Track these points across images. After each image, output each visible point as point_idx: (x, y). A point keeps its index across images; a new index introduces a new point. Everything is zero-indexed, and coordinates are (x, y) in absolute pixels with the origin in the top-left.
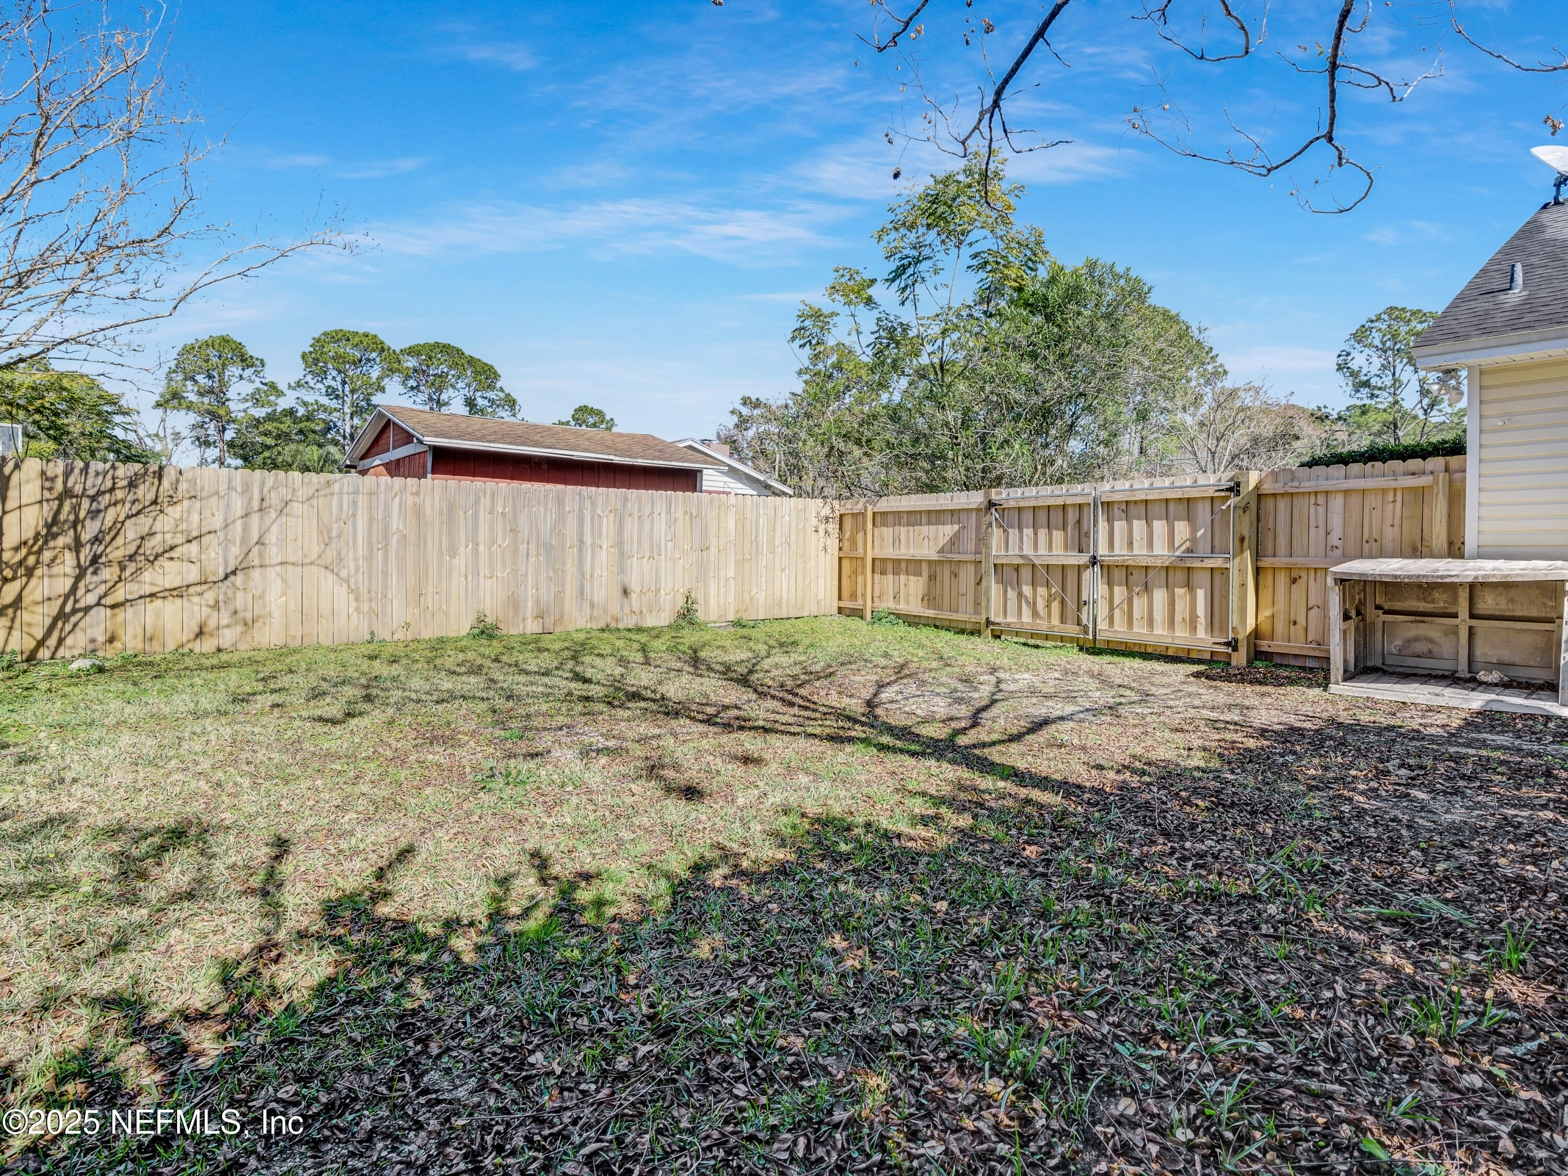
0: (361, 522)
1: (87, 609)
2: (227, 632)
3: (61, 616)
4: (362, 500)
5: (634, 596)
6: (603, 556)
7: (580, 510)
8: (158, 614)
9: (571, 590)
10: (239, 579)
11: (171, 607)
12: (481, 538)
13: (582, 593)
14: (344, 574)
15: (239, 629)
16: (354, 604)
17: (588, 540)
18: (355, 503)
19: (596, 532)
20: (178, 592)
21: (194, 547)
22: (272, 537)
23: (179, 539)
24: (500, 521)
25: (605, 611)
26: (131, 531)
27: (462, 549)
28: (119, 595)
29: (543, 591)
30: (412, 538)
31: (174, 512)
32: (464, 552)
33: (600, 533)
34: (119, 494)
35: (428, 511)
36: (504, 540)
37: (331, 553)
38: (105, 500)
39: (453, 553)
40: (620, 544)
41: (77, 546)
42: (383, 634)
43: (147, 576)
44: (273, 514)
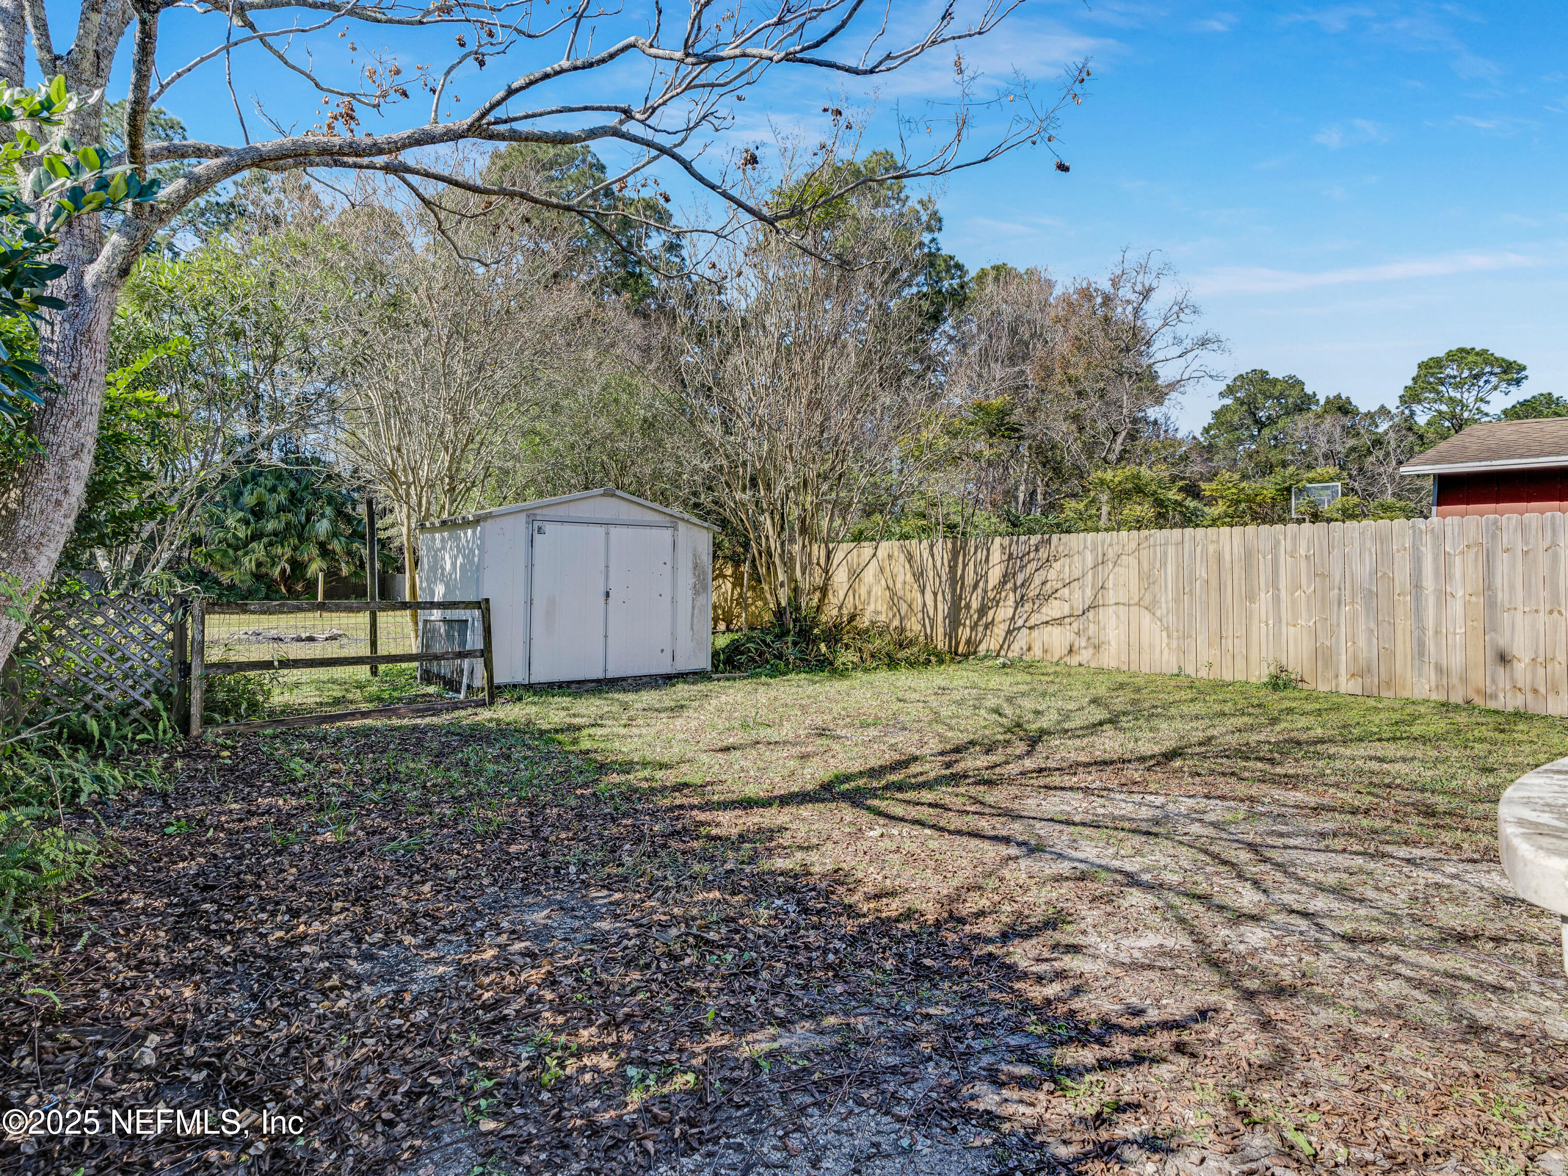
0: (1171, 568)
1: (1019, 629)
2: (1083, 651)
3: (1009, 632)
4: (1171, 550)
5: (1519, 667)
6: (1456, 607)
7: (1416, 548)
8: (1050, 635)
9: (1404, 646)
10: (1091, 614)
11: (1056, 631)
12: (1282, 586)
13: (1421, 654)
14: (1158, 614)
15: (1091, 651)
16: (1165, 640)
17: (1429, 583)
18: (1166, 553)
19: (1444, 574)
20: (1058, 621)
21: (1066, 590)
22: (1110, 584)
23: (1060, 585)
24: (1303, 564)
25: (1465, 680)
26: (1037, 580)
27: (1262, 595)
28: (1031, 622)
29: (1362, 642)
30: (1214, 583)
31: (1057, 565)
32: (1264, 598)
33: (1452, 577)
34: (1032, 555)
35: (1227, 557)
36: (1309, 586)
37: (1148, 598)
38: (1026, 559)
39: (1251, 597)
40: (1488, 587)
41: (1015, 590)
42: (1190, 670)
43: (1044, 610)
44: (1111, 565)
